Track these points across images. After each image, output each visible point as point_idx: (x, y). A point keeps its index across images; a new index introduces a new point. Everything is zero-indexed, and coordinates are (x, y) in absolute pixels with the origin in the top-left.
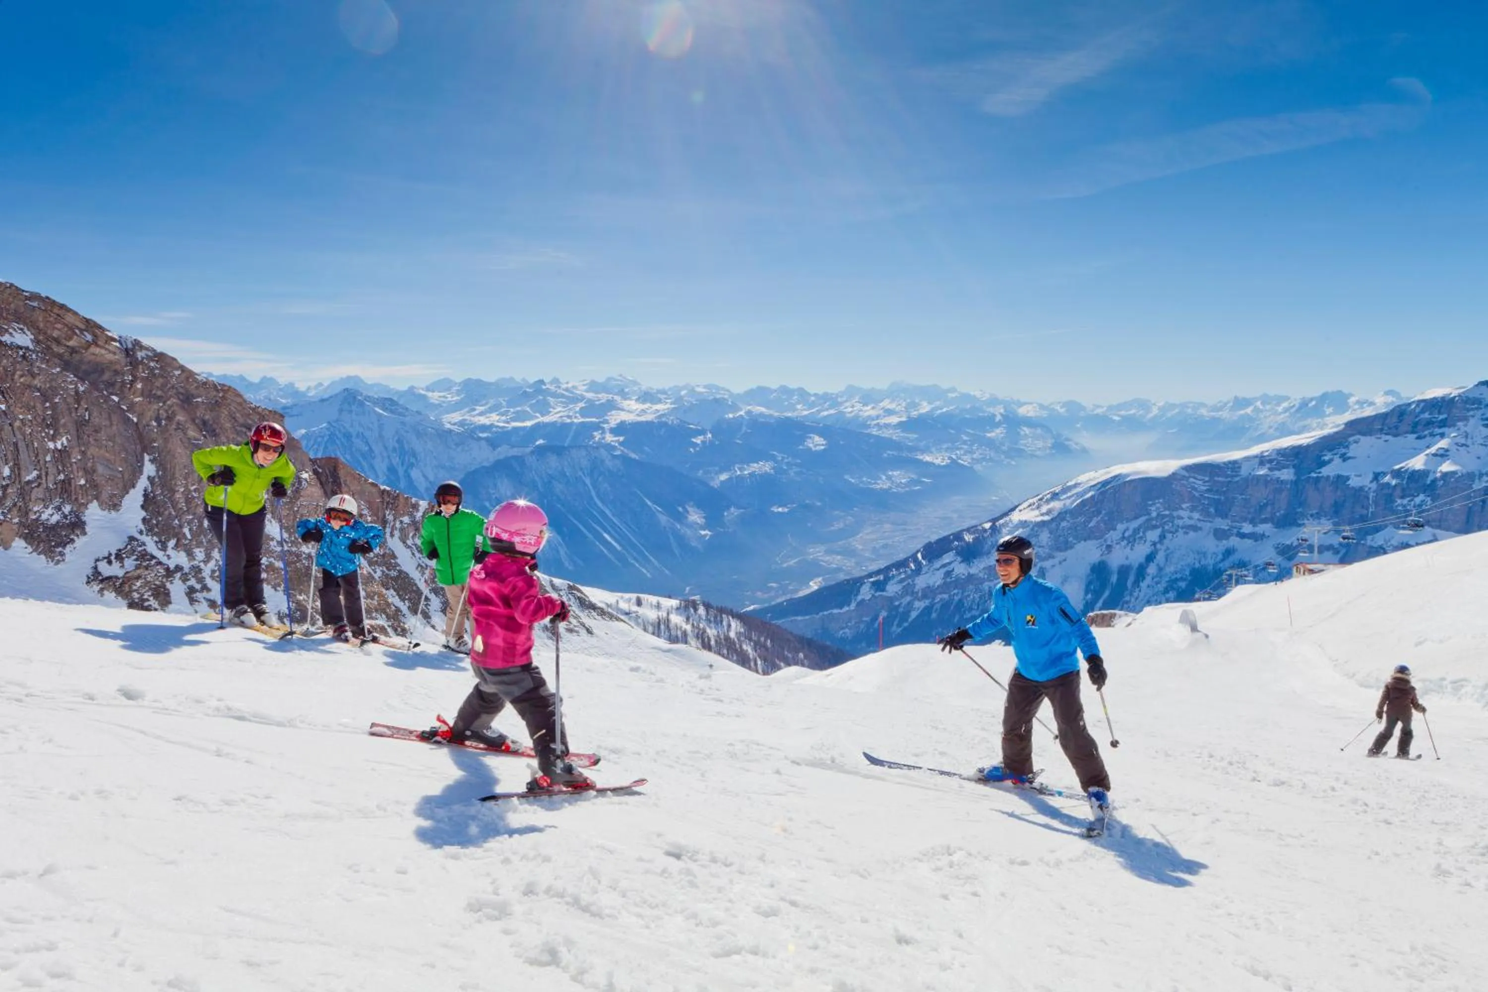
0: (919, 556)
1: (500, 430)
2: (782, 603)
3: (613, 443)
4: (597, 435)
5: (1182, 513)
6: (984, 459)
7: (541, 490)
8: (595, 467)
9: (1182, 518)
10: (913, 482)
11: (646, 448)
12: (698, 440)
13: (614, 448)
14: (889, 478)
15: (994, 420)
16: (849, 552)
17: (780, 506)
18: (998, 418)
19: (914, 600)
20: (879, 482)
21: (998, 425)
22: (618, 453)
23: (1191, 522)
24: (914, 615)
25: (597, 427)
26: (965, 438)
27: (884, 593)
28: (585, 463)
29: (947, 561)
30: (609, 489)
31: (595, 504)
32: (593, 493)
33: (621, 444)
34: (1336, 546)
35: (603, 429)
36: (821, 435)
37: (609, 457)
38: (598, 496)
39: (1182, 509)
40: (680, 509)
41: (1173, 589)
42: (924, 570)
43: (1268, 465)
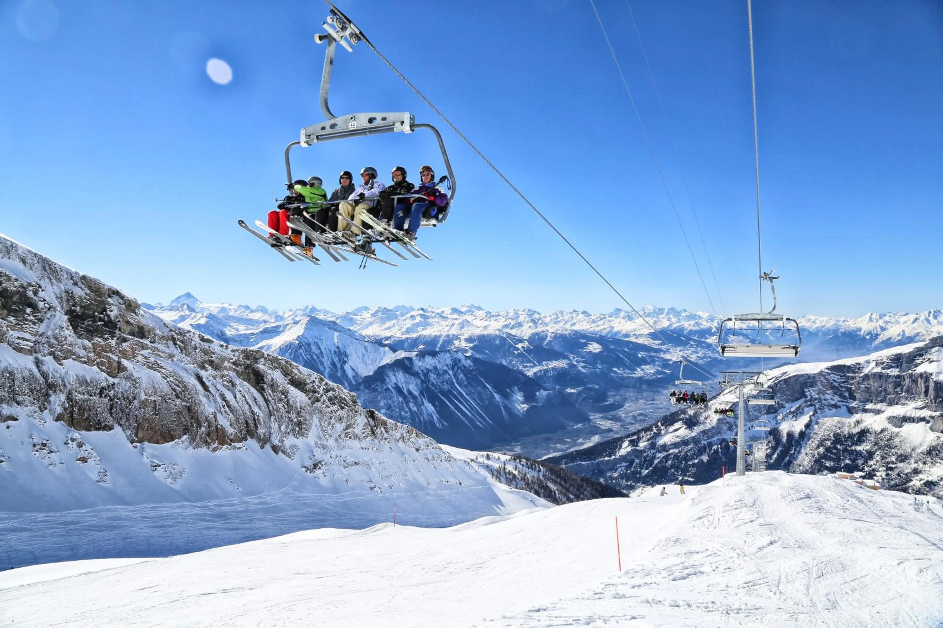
0: (659, 424)
1: (397, 339)
2: (573, 452)
3: (466, 348)
4: (456, 343)
5: (827, 397)
6: (705, 357)
7: (423, 378)
8: (456, 362)
9: (828, 400)
10: (658, 372)
11: (486, 351)
12: (520, 346)
13: (466, 351)
14: (643, 370)
15: (711, 330)
16: (615, 419)
17: (572, 389)
18: (714, 330)
19: (656, 452)
20: (636, 372)
21: (713, 334)
22: (468, 354)
23: (833, 402)
24: (656, 462)
25: (457, 337)
26: (692, 343)
27: (637, 448)
28: (449, 361)
29: (678, 427)
30: (464, 378)
31: (456, 388)
32: (454, 381)
33: (471, 348)
34: (928, 418)
35: (460, 339)
36: (598, 342)
37: (464, 357)
38: (458, 383)
39: (827, 394)
40: (508, 390)
41: (822, 445)
42: (663, 432)
43: (881, 366)
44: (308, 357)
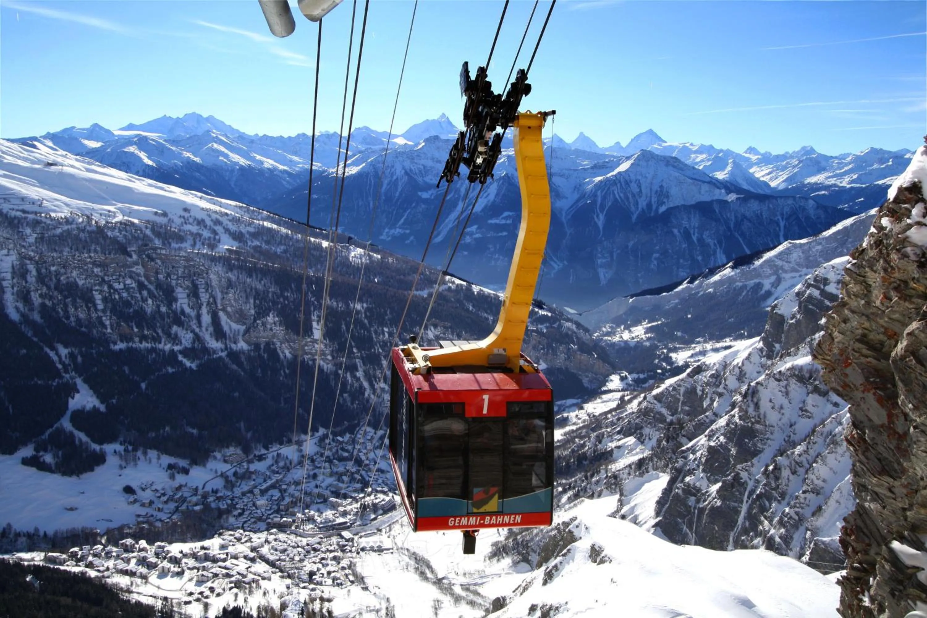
44: (622, 195)
